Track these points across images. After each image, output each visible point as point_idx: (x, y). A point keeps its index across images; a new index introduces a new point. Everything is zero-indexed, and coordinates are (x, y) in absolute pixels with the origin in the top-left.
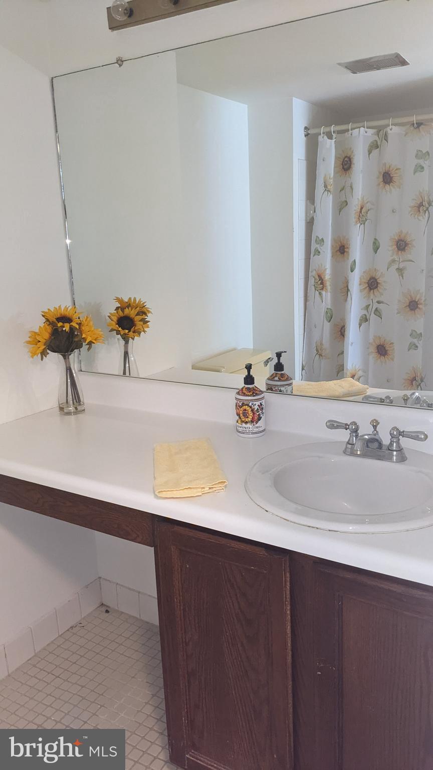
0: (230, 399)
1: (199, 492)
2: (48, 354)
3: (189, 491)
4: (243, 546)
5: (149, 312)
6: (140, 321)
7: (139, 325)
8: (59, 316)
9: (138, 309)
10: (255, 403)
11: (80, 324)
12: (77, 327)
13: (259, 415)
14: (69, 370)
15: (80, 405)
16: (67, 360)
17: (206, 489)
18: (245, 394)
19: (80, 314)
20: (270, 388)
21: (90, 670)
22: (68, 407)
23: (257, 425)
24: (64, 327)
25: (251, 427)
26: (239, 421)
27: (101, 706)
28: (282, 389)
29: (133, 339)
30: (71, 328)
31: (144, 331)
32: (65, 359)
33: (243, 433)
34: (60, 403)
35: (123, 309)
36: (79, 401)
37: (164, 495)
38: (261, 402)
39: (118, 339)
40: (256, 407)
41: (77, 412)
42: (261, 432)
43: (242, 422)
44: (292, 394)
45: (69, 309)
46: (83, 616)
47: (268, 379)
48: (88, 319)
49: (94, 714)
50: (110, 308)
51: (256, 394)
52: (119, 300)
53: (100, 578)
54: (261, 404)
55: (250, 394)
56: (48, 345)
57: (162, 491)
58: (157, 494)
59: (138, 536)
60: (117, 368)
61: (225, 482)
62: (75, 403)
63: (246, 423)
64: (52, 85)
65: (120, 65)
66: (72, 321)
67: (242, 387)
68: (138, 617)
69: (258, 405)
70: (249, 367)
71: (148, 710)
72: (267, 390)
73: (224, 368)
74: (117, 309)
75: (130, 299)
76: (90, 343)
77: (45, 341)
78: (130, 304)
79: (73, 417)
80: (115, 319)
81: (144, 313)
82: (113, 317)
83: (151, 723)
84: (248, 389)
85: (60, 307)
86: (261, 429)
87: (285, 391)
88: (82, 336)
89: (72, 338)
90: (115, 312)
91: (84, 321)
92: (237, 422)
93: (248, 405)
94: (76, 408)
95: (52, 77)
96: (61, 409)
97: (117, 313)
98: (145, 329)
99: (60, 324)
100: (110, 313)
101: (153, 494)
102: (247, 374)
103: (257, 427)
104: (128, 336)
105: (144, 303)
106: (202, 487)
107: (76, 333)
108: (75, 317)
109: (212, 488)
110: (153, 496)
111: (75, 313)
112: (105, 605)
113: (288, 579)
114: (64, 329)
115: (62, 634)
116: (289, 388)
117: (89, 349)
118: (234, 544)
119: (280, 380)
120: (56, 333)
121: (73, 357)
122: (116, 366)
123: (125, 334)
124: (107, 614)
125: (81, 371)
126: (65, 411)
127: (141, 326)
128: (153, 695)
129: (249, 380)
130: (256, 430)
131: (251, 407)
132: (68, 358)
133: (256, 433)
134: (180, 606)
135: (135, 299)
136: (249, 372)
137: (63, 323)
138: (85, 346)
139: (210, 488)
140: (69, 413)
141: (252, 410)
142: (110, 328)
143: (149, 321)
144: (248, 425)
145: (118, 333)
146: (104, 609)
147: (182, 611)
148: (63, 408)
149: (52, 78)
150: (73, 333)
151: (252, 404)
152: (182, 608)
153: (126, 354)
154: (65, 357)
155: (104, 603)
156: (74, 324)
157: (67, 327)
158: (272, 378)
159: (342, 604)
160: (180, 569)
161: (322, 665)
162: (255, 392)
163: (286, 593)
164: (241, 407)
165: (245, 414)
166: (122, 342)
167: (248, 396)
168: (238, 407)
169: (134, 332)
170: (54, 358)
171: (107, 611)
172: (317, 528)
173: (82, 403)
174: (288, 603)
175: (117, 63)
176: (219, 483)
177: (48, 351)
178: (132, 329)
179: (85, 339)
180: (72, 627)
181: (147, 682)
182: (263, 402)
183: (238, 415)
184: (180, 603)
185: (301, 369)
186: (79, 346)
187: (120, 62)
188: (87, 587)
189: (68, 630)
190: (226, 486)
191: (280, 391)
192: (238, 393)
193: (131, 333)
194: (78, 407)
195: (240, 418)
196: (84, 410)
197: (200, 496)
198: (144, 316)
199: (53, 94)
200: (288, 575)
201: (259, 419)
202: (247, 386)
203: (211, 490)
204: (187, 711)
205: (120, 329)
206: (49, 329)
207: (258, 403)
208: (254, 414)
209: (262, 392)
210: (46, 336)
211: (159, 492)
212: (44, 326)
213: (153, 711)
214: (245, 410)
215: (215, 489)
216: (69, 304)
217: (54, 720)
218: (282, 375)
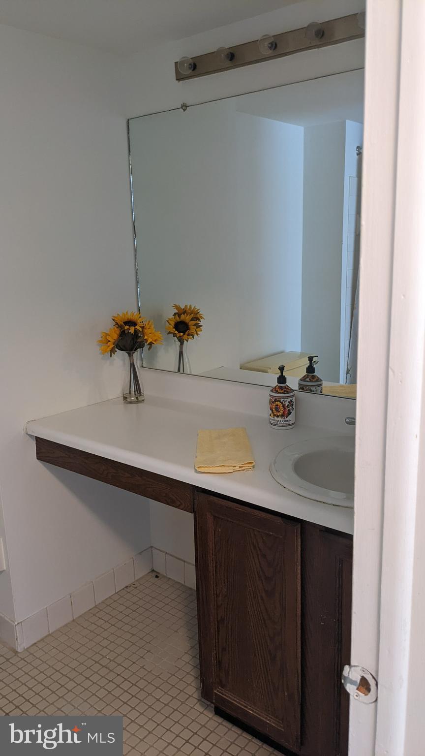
0: (265, 396)
1: (230, 469)
2: (116, 351)
3: (223, 468)
4: (263, 514)
5: (202, 318)
6: (194, 326)
7: (193, 329)
8: (126, 320)
9: (193, 315)
10: (286, 400)
11: (143, 328)
12: (141, 329)
13: (289, 410)
14: (132, 365)
15: (140, 395)
16: (132, 357)
17: (237, 467)
18: (277, 391)
19: (143, 319)
20: (302, 388)
21: (140, 622)
22: (130, 397)
23: (287, 419)
24: (130, 329)
25: (282, 420)
26: (272, 415)
27: (148, 651)
28: (312, 388)
29: (187, 341)
30: (136, 331)
31: (197, 334)
32: (129, 356)
33: (275, 425)
34: (124, 393)
35: (179, 315)
36: (140, 392)
37: (202, 470)
38: (291, 399)
39: (175, 341)
40: (287, 403)
41: (138, 401)
42: (290, 425)
43: (275, 415)
44: (321, 393)
45: (135, 314)
46: (136, 579)
47: (301, 380)
48: (150, 323)
49: (142, 657)
50: (169, 313)
51: (287, 392)
52: (176, 307)
53: (152, 547)
54: (291, 401)
55: (280, 391)
56: (116, 344)
57: (200, 467)
58: (197, 469)
59: (181, 504)
60: (173, 366)
61: (253, 463)
62: (136, 393)
63: (278, 416)
64: (128, 126)
65: (184, 110)
66: (136, 325)
67: (275, 386)
68: (183, 583)
69: (289, 402)
70: (282, 369)
71: (187, 658)
72: (299, 389)
73: (270, 368)
74: (175, 314)
75: (186, 306)
76: (151, 344)
77: (114, 341)
78: (186, 311)
79: (134, 405)
80: (173, 323)
81: (198, 319)
82: (171, 322)
83: (189, 668)
84: (281, 388)
85: (127, 312)
86: (291, 423)
87: (315, 390)
88: (144, 337)
89: (136, 338)
90: (173, 317)
91: (147, 325)
92: (270, 415)
93: (280, 401)
94: (137, 398)
95: (128, 118)
96: (125, 398)
97: (175, 318)
98: (198, 332)
99: (127, 327)
100: (169, 319)
101: (194, 469)
102: (280, 374)
103: (287, 421)
104: (183, 338)
105: (198, 310)
106: (233, 465)
107: (139, 335)
108: (139, 321)
109: (242, 467)
110: (194, 471)
111: (140, 317)
112: (155, 571)
113: (300, 544)
114: (130, 331)
115: (118, 592)
116: (319, 389)
117: (149, 349)
118: (257, 512)
119: (311, 381)
120: (123, 334)
121: (136, 355)
122: (173, 364)
123: (180, 336)
124: (157, 579)
125: (143, 367)
126: (128, 400)
127: (194, 330)
128: (192, 647)
129: (282, 379)
130: (286, 423)
131: (282, 403)
132: (133, 356)
133: (286, 426)
134: (213, 564)
135: (190, 306)
136: (282, 373)
137: (129, 326)
138: (146, 347)
139: (240, 467)
140: (131, 402)
141: (283, 406)
142: (169, 331)
143: (202, 326)
144: (280, 419)
145: (175, 335)
146: (154, 574)
147: (214, 568)
148: (126, 398)
149: (128, 120)
150: (137, 335)
151: (283, 401)
152: (214, 565)
153: (181, 354)
154: (130, 355)
155: (155, 570)
156: (138, 327)
157: (132, 330)
158: (303, 379)
159: (342, 566)
160: (213, 532)
161: (325, 617)
162: (287, 390)
163: (297, 556)
164: (273, 402)
165: (277, 409)
166: (178, 343)
167: (280, 393)
168: (272, 402)
169: (188, 335)
170: (121, 355)
171: (157, 577)
172: (324, 503)
173: (142, 394)
174: (299, 564)
175: (182, 108)
176: (248, 463)
177: (116, 349)
178: (187, 333)
179: (146, 340)
180: (127, 587)
181: (188, 637)
182: (293, 399)
183: (271, 409)
184: (213, 561)
185: (346, 373)
186: (141, 346)
187: (184, 107)
188: (140, 553)
189: (123, 589)
190: (253, 467)
191: (311, 391)
192: (272, 391)
193: (185, 336)
194: (139, 397)
195: (273, 412)
196: (144, 400)
197: (232, 473)
198: (197, 322)
199: (128, 133)
200: (299, 540)
201: (290, 413)
202: (279, 385)
203: (240, 469)
204: (216, 653)
205: (176, 332)
206: (118, 331)
207: (289, 400)
208: (284, 409)
209: (293, 391)
210: (115, 336)
211: (198, 467)
212: (114, 328)
213: (192, 659)
214: (277, 405)
215: (244, 468)
216: (135, 310)
217: (108, 659)
218: (313, 377)
